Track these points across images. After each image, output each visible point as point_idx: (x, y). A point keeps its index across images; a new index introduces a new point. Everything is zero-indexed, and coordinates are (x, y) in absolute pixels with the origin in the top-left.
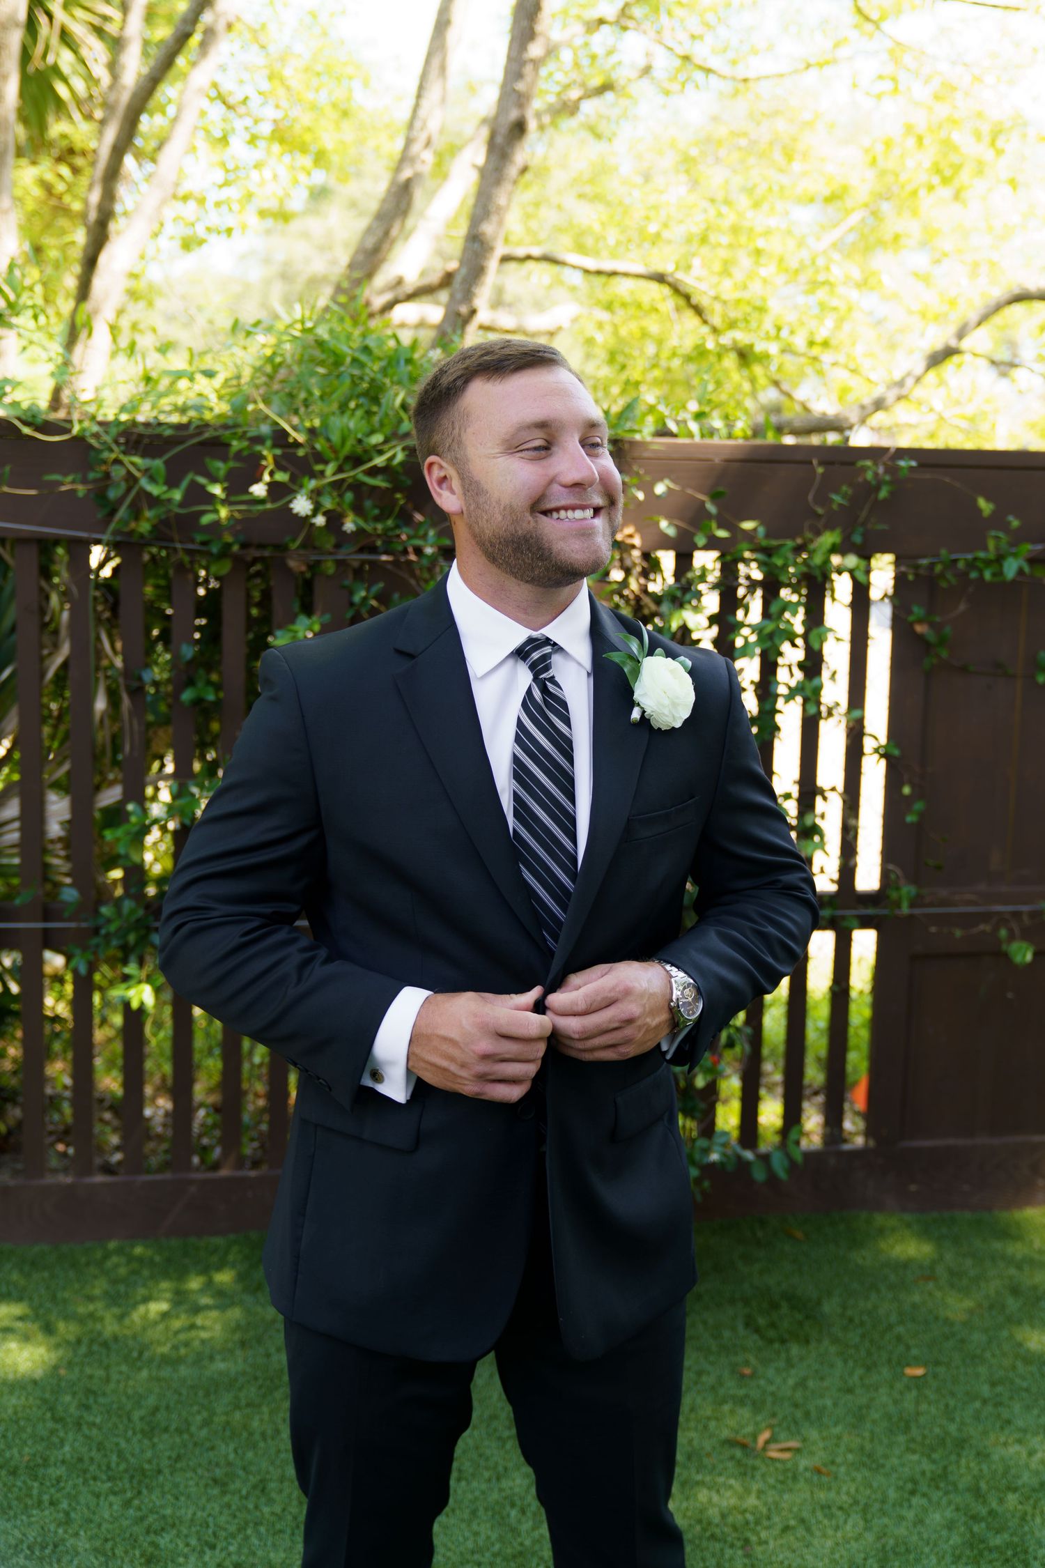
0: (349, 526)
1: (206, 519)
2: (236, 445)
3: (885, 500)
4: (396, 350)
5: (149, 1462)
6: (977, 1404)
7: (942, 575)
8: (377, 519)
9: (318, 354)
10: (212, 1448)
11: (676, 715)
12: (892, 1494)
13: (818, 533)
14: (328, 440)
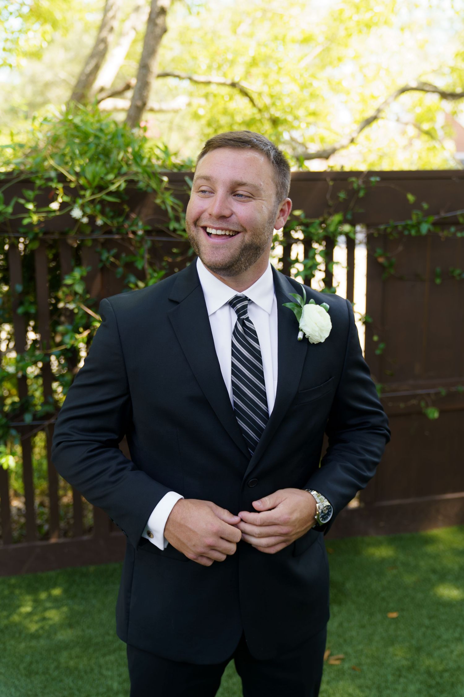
0: (99, 222)
1: (26, 222)
2: (38, 182)
3: (363, 198)
4: (117, 130)
5: (31, 690)
6: (423, 629)
7: (391, 233)
8: (112, 218)
9: (76, 133)
10: (61, 681)
11: (322, 335)
12: (390, 678)
13: (330, 214)
14: (86, 178)
